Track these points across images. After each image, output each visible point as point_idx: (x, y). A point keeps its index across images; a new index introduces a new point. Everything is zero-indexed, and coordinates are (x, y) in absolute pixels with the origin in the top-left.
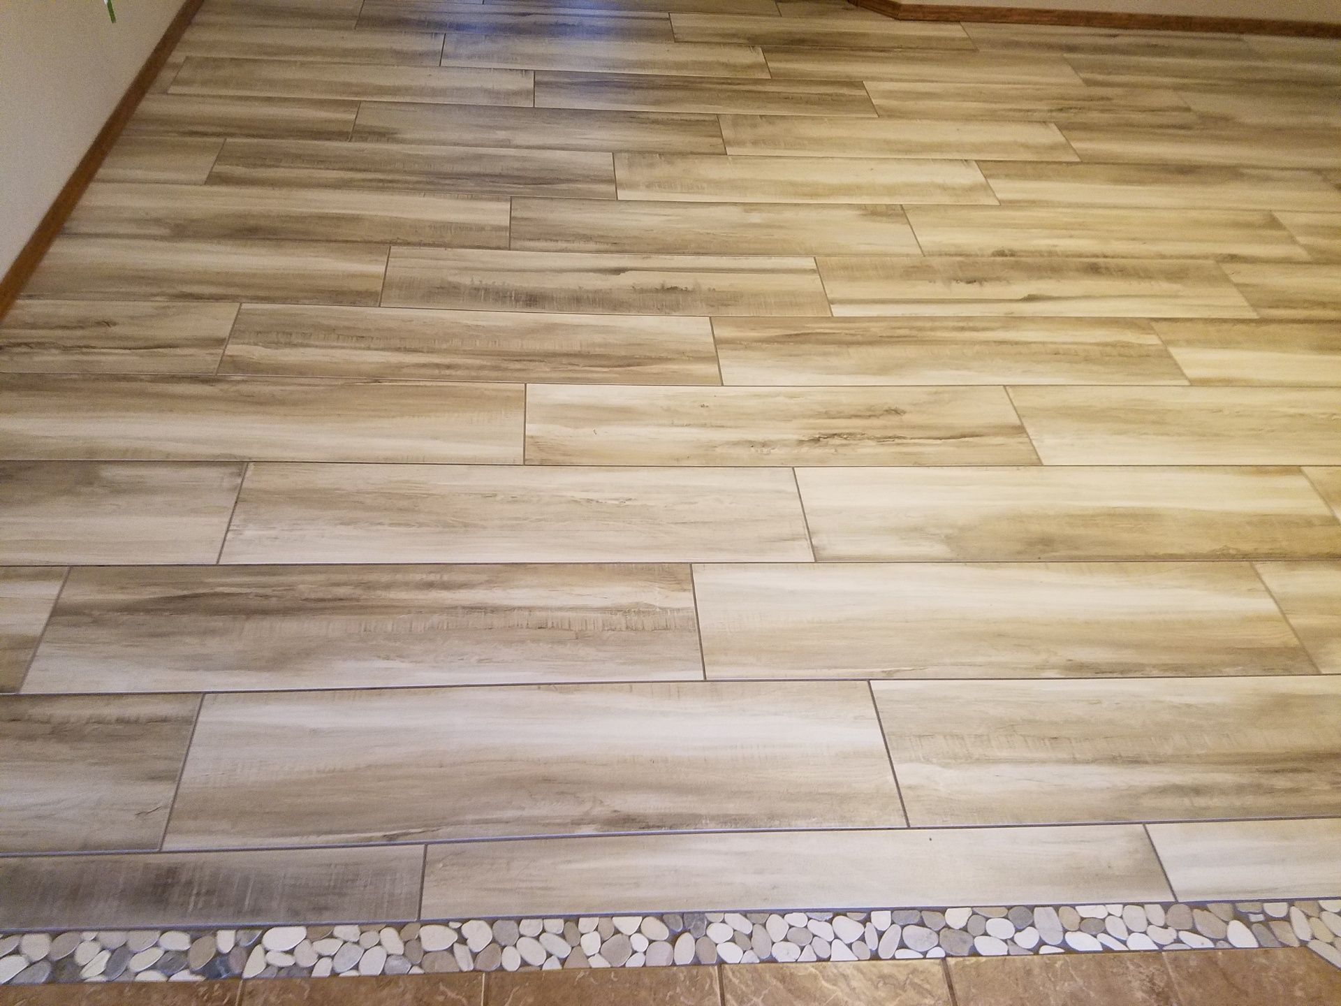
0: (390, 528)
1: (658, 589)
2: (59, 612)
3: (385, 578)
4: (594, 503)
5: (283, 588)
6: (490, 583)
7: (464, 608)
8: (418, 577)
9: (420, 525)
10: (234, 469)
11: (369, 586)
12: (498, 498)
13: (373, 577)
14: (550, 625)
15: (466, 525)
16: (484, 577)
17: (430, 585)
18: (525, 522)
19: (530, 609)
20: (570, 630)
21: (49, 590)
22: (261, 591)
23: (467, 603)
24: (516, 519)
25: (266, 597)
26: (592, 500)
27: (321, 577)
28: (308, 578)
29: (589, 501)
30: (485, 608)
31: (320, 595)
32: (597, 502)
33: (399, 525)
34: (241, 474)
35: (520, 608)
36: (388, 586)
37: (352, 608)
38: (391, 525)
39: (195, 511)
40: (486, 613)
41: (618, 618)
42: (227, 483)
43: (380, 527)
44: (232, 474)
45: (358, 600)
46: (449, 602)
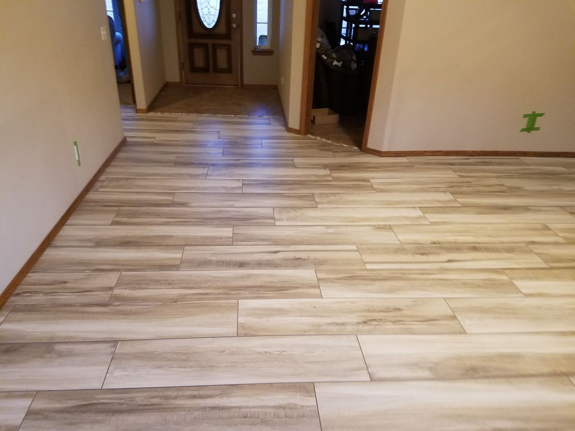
0: (178, 369)
1: (299, 396)
2: (30, 413)
3: (174, 394)
4: (268, 353)
5: (130, 400)
6: (221, 395)
7: (209, 408)
8: (189, 393)
9: (191, 367)
10: (112, 344)
11: (167, 398)
12: (225, 353)
13: (169, 393)
14: (249, 416)
15: (211, 366)
16: (219, 392)
17: (194, 397)
18: (237, 364)
19: (240, 408)
20: (258, 418)
21: (26, 403)
22: (119, 401)
23: (211, 405)
24: (234, 362)
25: (122, 404)
26: (267, 352)
27: (146, 394)
28: (141, 394)
29: (266, 352)
30: (219, 408)
31: (145, 403)
32: (270, 353)
33: (181, 367)
34: (115, 346)
35: (235, 407)
36: (175, 398)
37: (159, 409)
38: (178, 367)
39: (94, 364)
40: (219, 410)
41: (281, 412)
42: (108, 351)
43: (173, 369)
44: (111, 346)
45: (162, 405)
46: (202, 405)
